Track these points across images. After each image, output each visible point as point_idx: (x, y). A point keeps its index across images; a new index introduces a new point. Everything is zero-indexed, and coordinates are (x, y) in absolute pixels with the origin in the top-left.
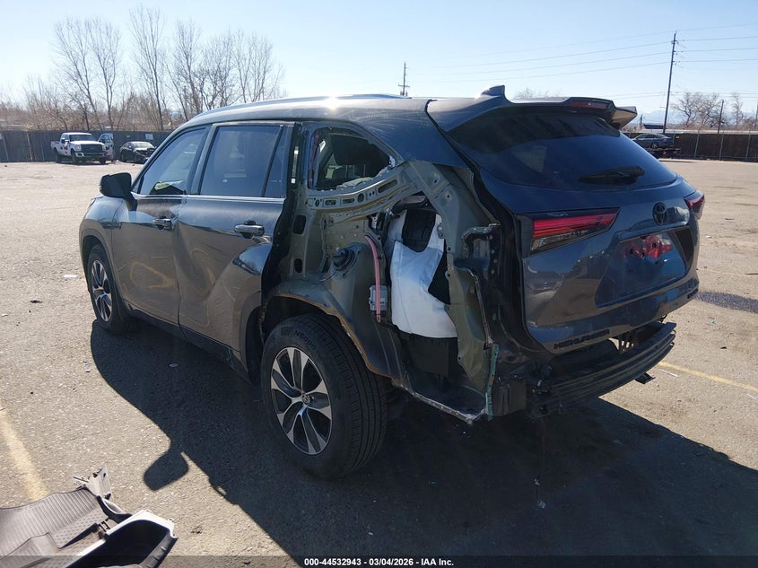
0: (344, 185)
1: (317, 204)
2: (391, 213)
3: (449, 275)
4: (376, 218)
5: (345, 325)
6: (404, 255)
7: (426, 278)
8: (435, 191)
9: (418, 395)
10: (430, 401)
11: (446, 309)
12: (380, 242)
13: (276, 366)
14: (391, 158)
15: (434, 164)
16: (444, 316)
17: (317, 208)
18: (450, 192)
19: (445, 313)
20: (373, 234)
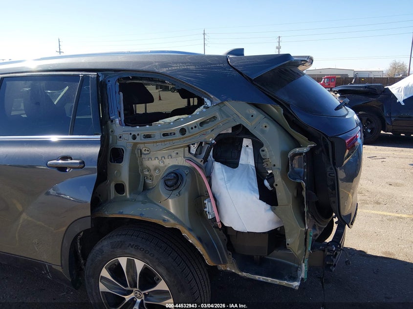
0: (161, 122)
1: (134, 137)
2: (214, 142)
3: (276, 185)
4: (196, 145)
5: (185, 233)
6: (226, 172)
7: (253, 187)
8: (253, 124)
9: (244, 274)
10: (257, 277)
11: (273, 210)
12: (202, 163)
13: (105, 273)
14: (206, 100)
15: (248, 103)
16: (271, 214)
17: (135, 141)
18: (267, 123)
19: (272, 213)
20: (194, 158)
